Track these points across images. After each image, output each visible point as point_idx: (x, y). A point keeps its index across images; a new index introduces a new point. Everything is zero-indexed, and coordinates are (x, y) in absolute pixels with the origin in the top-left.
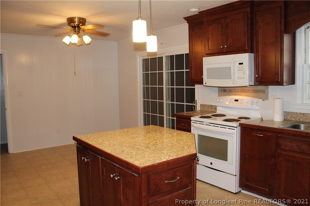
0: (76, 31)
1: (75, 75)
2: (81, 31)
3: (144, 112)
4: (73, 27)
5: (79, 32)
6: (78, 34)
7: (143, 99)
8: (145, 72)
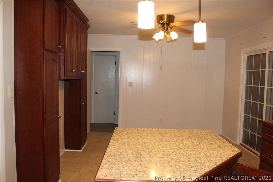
0: (164, 28)
1: (161, 70)
2: (169, 28)
3: (244, 113)
4: (161, 24)
5: (168, 29)
6: (166, 31)
7: (245, 99)
8: (250, 70)
